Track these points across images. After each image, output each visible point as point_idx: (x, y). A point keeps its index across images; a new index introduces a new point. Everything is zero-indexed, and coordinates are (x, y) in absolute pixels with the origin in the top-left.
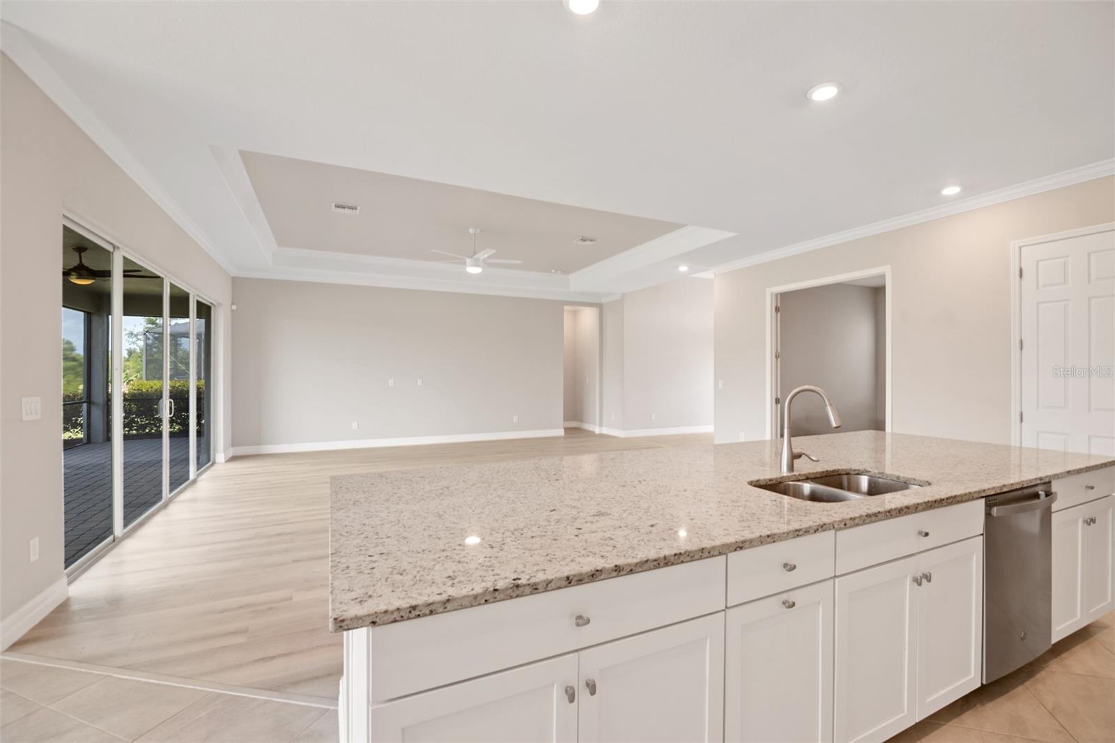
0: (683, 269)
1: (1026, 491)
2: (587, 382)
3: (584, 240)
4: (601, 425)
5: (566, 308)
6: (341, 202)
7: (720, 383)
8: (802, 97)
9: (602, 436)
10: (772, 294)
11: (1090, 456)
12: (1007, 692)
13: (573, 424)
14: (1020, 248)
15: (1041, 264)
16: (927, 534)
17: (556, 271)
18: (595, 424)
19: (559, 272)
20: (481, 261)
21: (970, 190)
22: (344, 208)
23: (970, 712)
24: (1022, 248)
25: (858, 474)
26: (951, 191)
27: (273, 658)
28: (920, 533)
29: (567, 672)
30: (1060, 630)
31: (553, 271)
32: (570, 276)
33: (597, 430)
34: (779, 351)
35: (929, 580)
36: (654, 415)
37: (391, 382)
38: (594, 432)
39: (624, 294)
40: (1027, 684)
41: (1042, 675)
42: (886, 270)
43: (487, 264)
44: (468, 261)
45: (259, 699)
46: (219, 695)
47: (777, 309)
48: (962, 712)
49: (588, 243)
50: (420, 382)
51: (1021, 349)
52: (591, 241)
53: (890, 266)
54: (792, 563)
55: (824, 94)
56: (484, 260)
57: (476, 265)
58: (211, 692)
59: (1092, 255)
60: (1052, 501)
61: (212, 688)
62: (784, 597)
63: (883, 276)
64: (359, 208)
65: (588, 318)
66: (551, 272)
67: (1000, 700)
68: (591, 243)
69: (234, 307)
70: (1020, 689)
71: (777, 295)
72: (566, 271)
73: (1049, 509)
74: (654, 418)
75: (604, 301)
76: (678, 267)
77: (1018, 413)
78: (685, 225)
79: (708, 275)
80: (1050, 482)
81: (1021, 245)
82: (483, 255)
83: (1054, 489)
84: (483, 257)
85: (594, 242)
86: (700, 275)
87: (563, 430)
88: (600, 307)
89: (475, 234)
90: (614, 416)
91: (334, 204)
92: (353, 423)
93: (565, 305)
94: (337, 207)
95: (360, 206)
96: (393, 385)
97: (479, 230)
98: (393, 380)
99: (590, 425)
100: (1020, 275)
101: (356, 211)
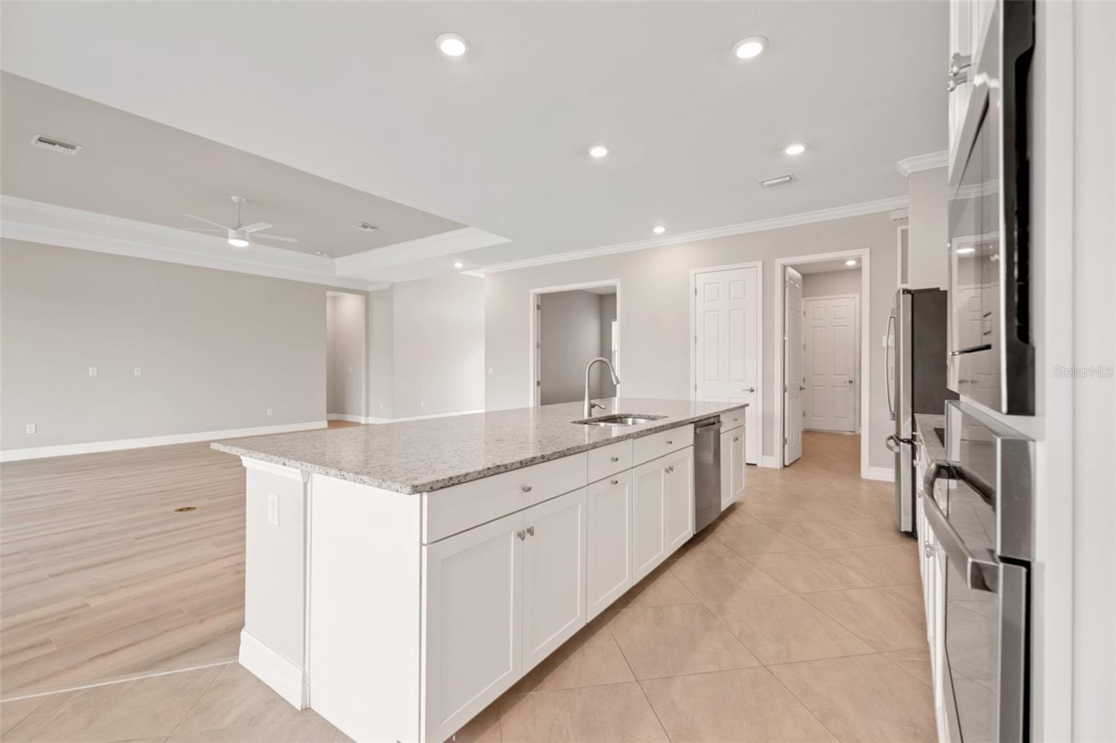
0: (458, 265)
1: (707, 422)
2: (351, 371)
3: (365, 226)
4: (367, 415)
5: (329, 293)
6: (49, 137)
7: (491, 370)
8: (585, 152)
9: (367, 425)
10: (534, 294)
11: (729, 403)
12: (704, 539)
13: (334, 417)
14: (695, 274)
15: (706, 286)
16: (671, 442)
17: (322, 253)
18: (360, 414)
19: (325, 255)
20: (248, 234)
21: (670, 231)
22: (54, 144)
23: (689, 552)
24: (697, 275)
25: (626, 417)
26: (659, 230)
27: (116, 651)
28: (668, 443)
29: (520, 522)
30: (725, 505)
31: (318, 253)
32: (337, 261)
33: (363, 420)
34: (539, 341)
35: (672, 470)
36: (422, 403)
37: (92, 371)
38: (360, 423)
39: (393, 284)
40: (712, 535)
41: (717, 529)
42: (616, 283)
43: (254, 239)
44: (231, 232)
45: (130, 682)
46: (69, 694)
47: (538, 307)
48: (685, 552)
49: (369, 230)
50: (137, 372)
51: (696, 341)
52: (372, 228)
53: (619, 279)
54: (615, 457)
55: (599, 152)
56: (251, 234)
57: (243, 239)
58: (54, 695)
59: (732, 283)
60: (720, 426)
61: (55, 690)
62: (611, 479)
63: (615, 287)
64: (78, 148)
65: (351, 306)
66: (316, 254)
67: (702, 543)
68: (371, 230)
70: (709, 537)
71: (538, 295)
72: (332, 255)
73: (719, 430)
74: (422, 406)
75: (370, 289)
76: (454, 263)
77: (694, 385)
78: (464, 226)
79: (480, 273)
80: (719, 416)
81: (696, 272)
82: (251, 229)
83: (721, 419)
84: (251, 231)
85: (376, 230)
86: (469, 273)
87: (326, 422)
88: (366, 295)
89: (240, 203)
90: (381, 404)
91: (37, 137)
92: (28, 426)
93: (328, 290)
94: (39, 140)
95: (80, 146)
96: (96, 374)
97: (244, 200)
98: (95, 369)
99: (355, 416)
100: (696, 293)
101: (74, 152)
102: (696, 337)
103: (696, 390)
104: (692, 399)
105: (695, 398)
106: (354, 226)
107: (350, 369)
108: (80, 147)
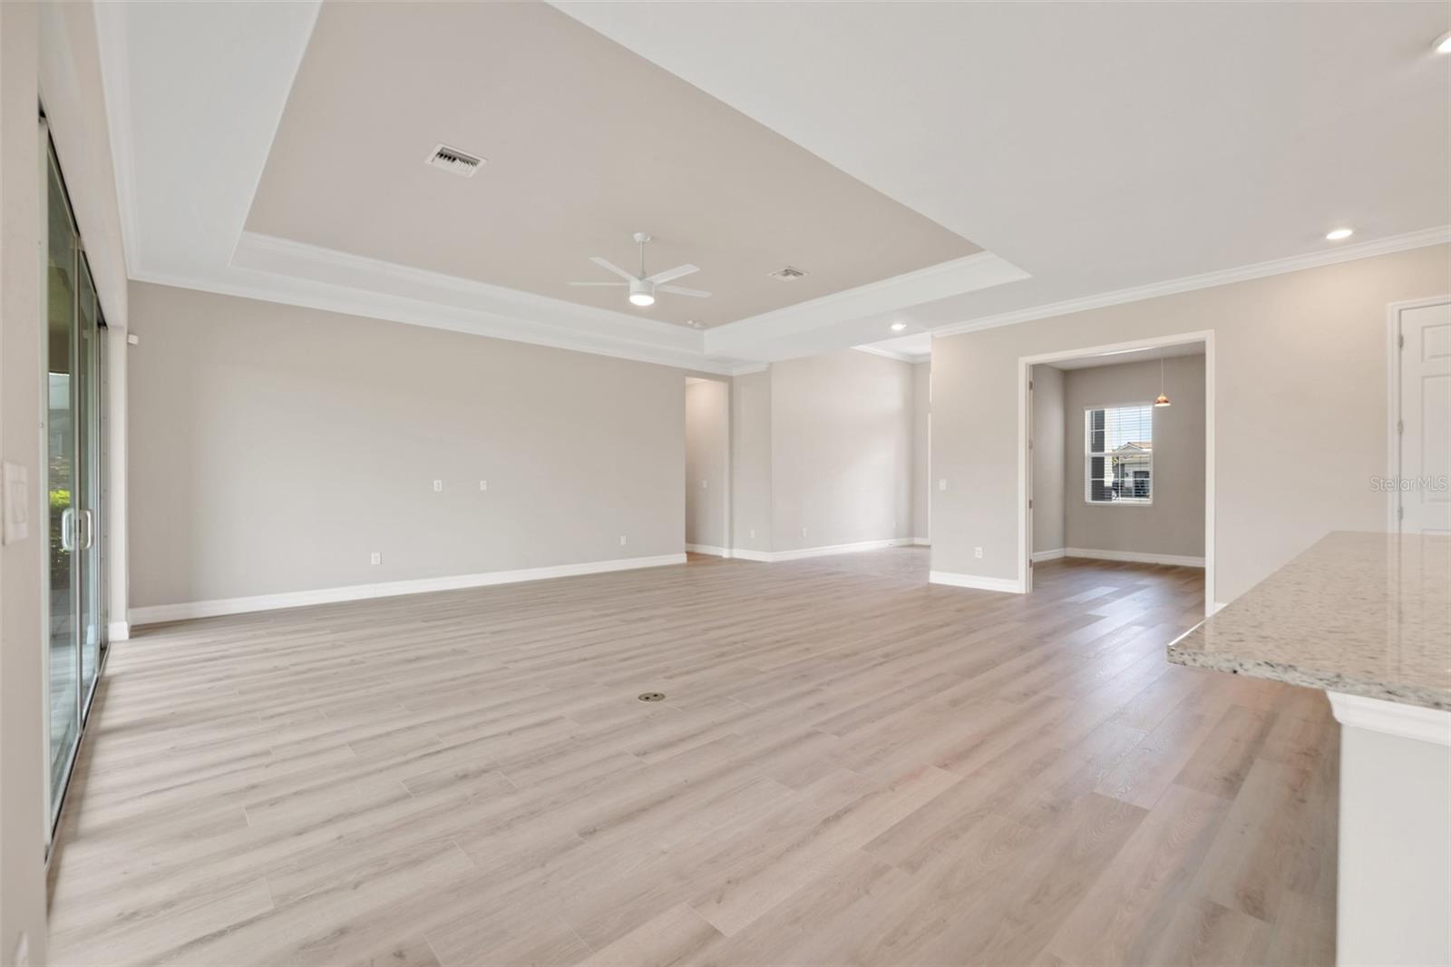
2: (705, 486)
3: (787, 273)
4: (731, 546)
5: (687, 380)
6: (453, 148)
7: (943, 484)
9: (731, 560)
10: (1027, 364)
14: (1400, 311)
17: (694, 322)
18: (723, 547)
21: (1360, 235)
22: (452, 159)
24: (1403, 312)
26: (1340, 234)
32: (707, 333)
33: (725, 553)
34: (1032, 439)
37: (437, 485)
38: (721, 557)
39: (771, 364)
42: (1208, 336)
44: (635, 284)
47: (1031, 386)
49: (791, 277)
50: (483, 486)
51: (1401, 433)
52: (797, 274)
53: (1213, 330)
56: (657, 286)
57: (649, 294)
63: (1203, 344)
64: (483, 162)
65: (706, 397)
68: (794, 277)
69: (134, 340)
71: (1030, 367)
74: (805, 534)
75: (735, 372)
77: (1396, 508)
78: (982, 250)
81: (1401, 308)
82: (659, 280)
85: (800, 276)
87: (685, 555)
88: (728, 380)
89: (643, 243)
90: (753, 532)
91: (438, 150)
92: (372, 555)
93: (688, 376)
94: (441, 155)
95: (485, 159)
96: (441, 489)
97: (649, 239)
98: (440, 482)
99: (711, 547)
100: (1401, 345)
101: (473, 170)
102: (1400, 424)
103: (1401, 517)
104: (1392, 528)
105: (1400, 529)
106: (770, 274)
107: (705, 482)
108: (484, 161)
